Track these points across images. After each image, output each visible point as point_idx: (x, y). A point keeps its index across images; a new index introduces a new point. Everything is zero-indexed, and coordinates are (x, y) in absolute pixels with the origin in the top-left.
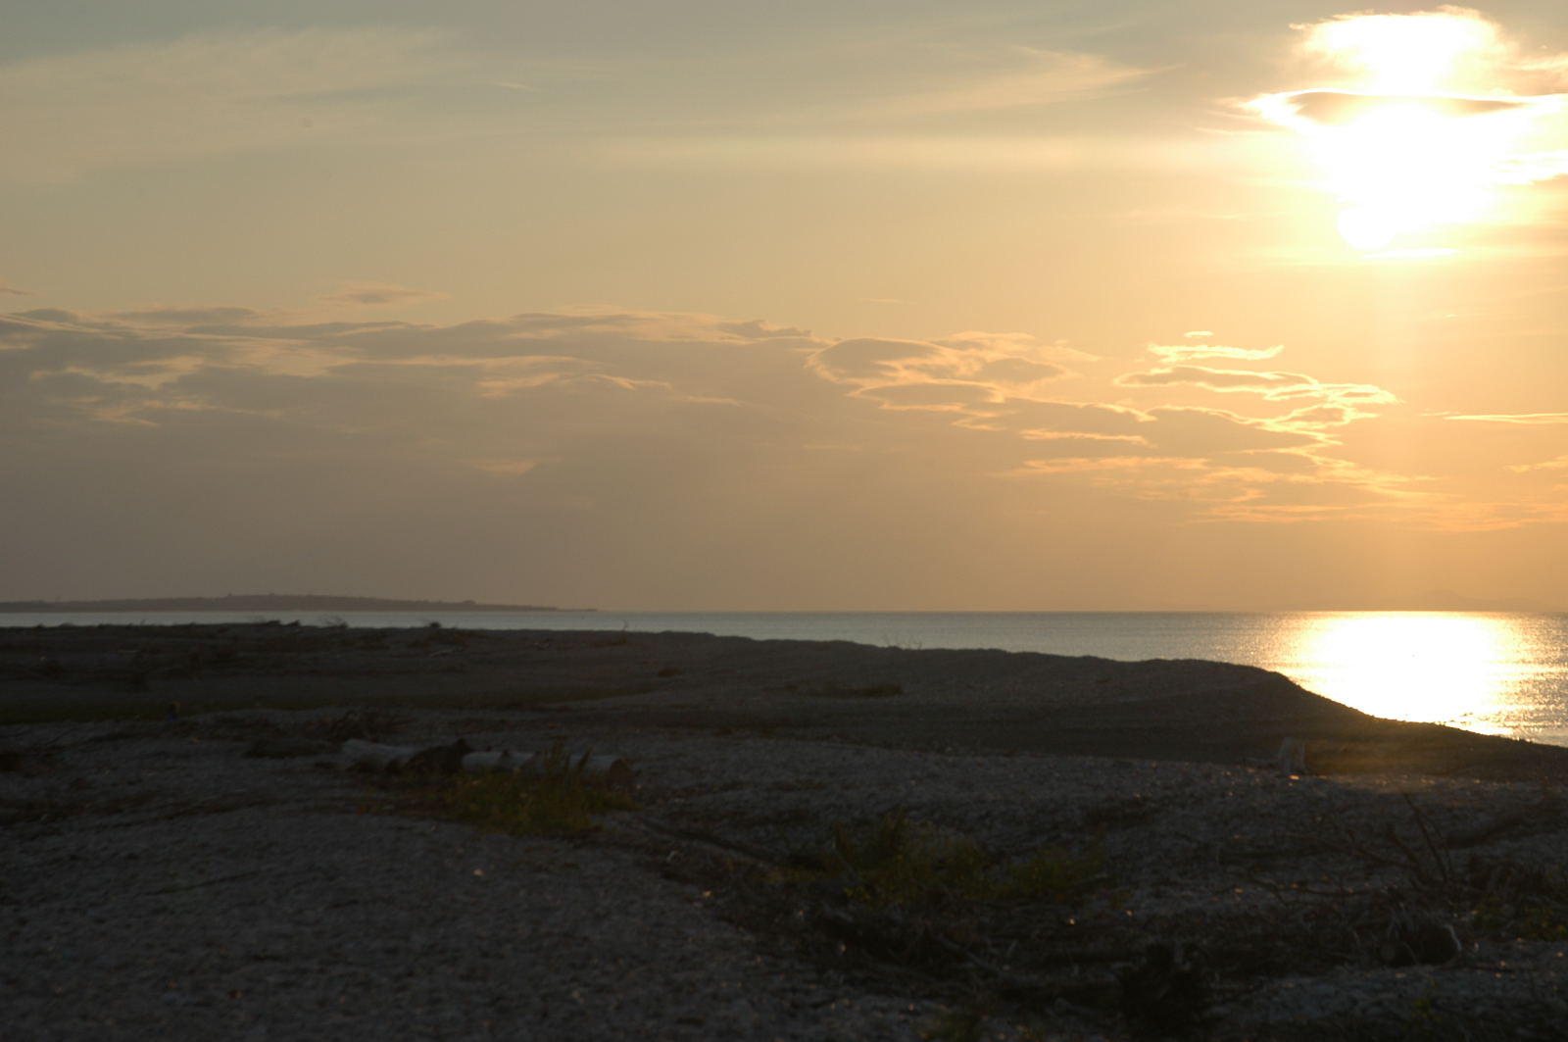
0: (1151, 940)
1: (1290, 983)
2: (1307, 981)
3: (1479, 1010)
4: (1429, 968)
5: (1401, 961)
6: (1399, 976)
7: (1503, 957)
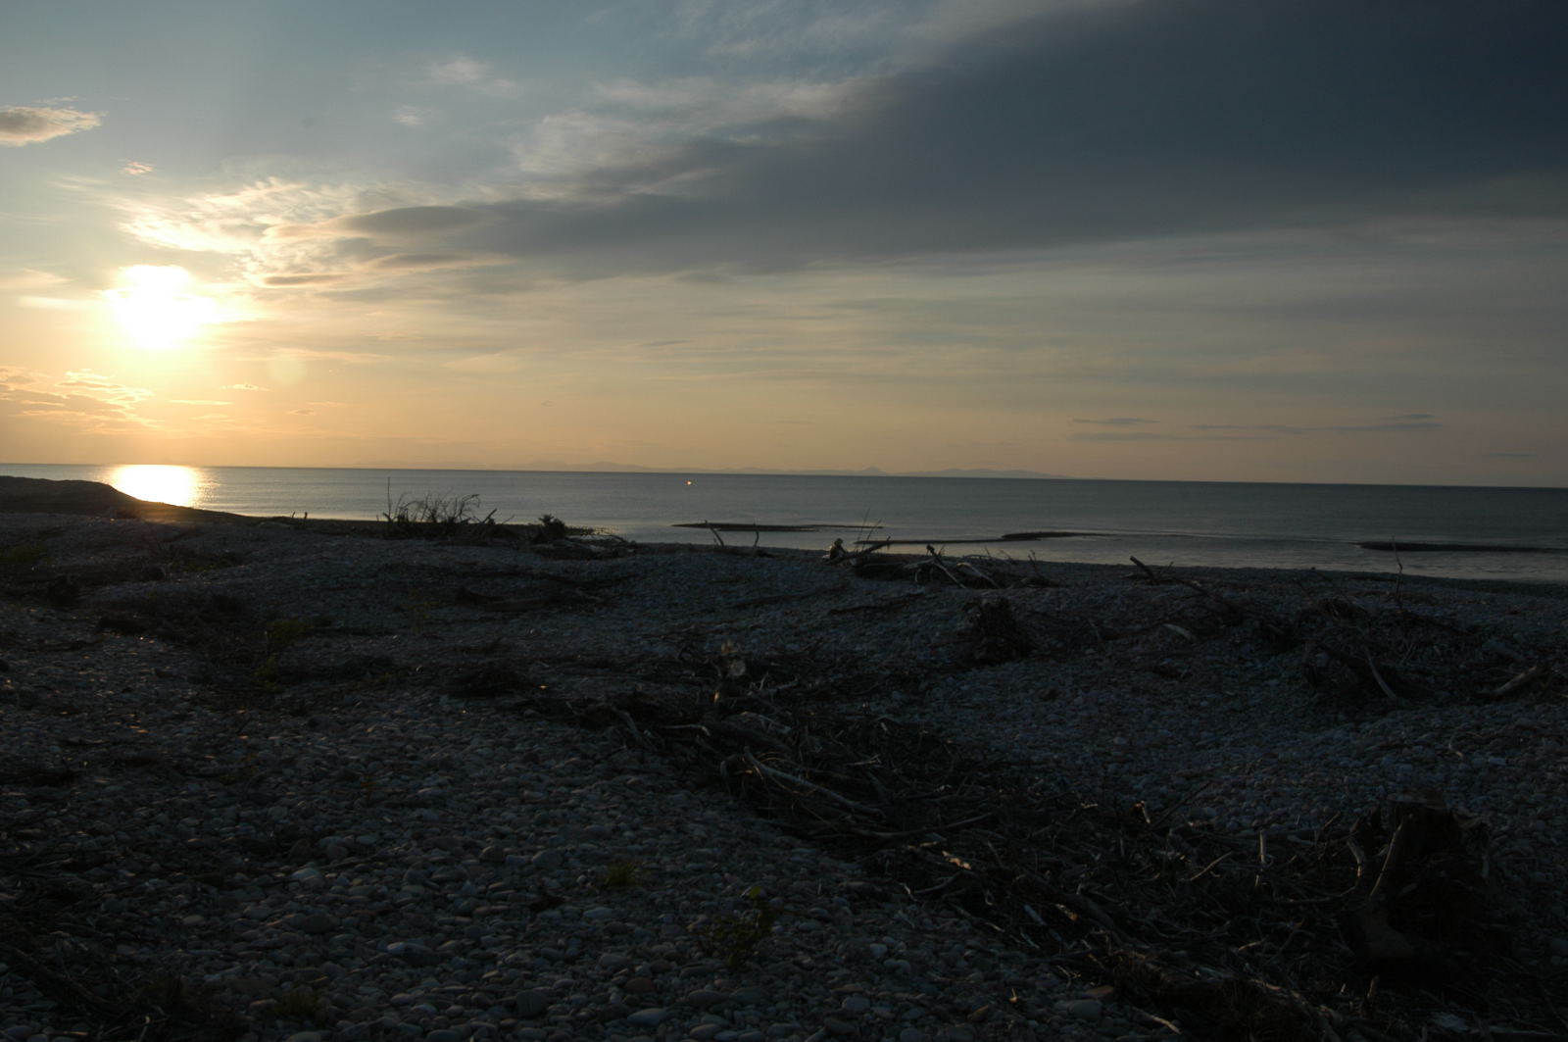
0: (59, 575)
1: (108, 588)
2: (113, 587)
3: (171, 595)
4: (154, 583)
5: (144, 581)
6: (145, 584)
7: (180, 577)
